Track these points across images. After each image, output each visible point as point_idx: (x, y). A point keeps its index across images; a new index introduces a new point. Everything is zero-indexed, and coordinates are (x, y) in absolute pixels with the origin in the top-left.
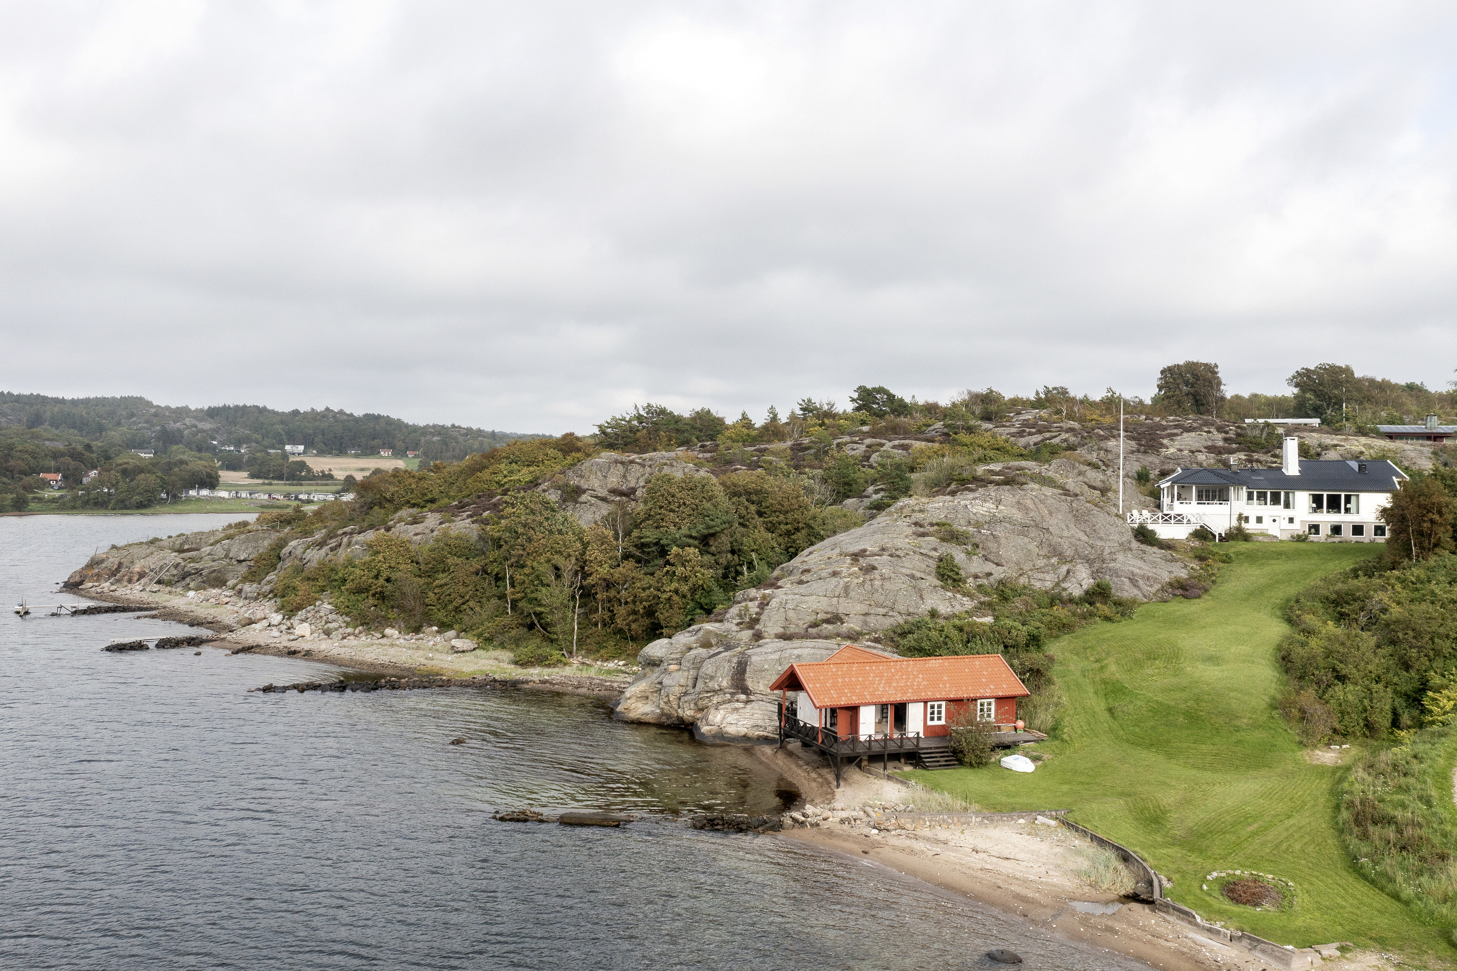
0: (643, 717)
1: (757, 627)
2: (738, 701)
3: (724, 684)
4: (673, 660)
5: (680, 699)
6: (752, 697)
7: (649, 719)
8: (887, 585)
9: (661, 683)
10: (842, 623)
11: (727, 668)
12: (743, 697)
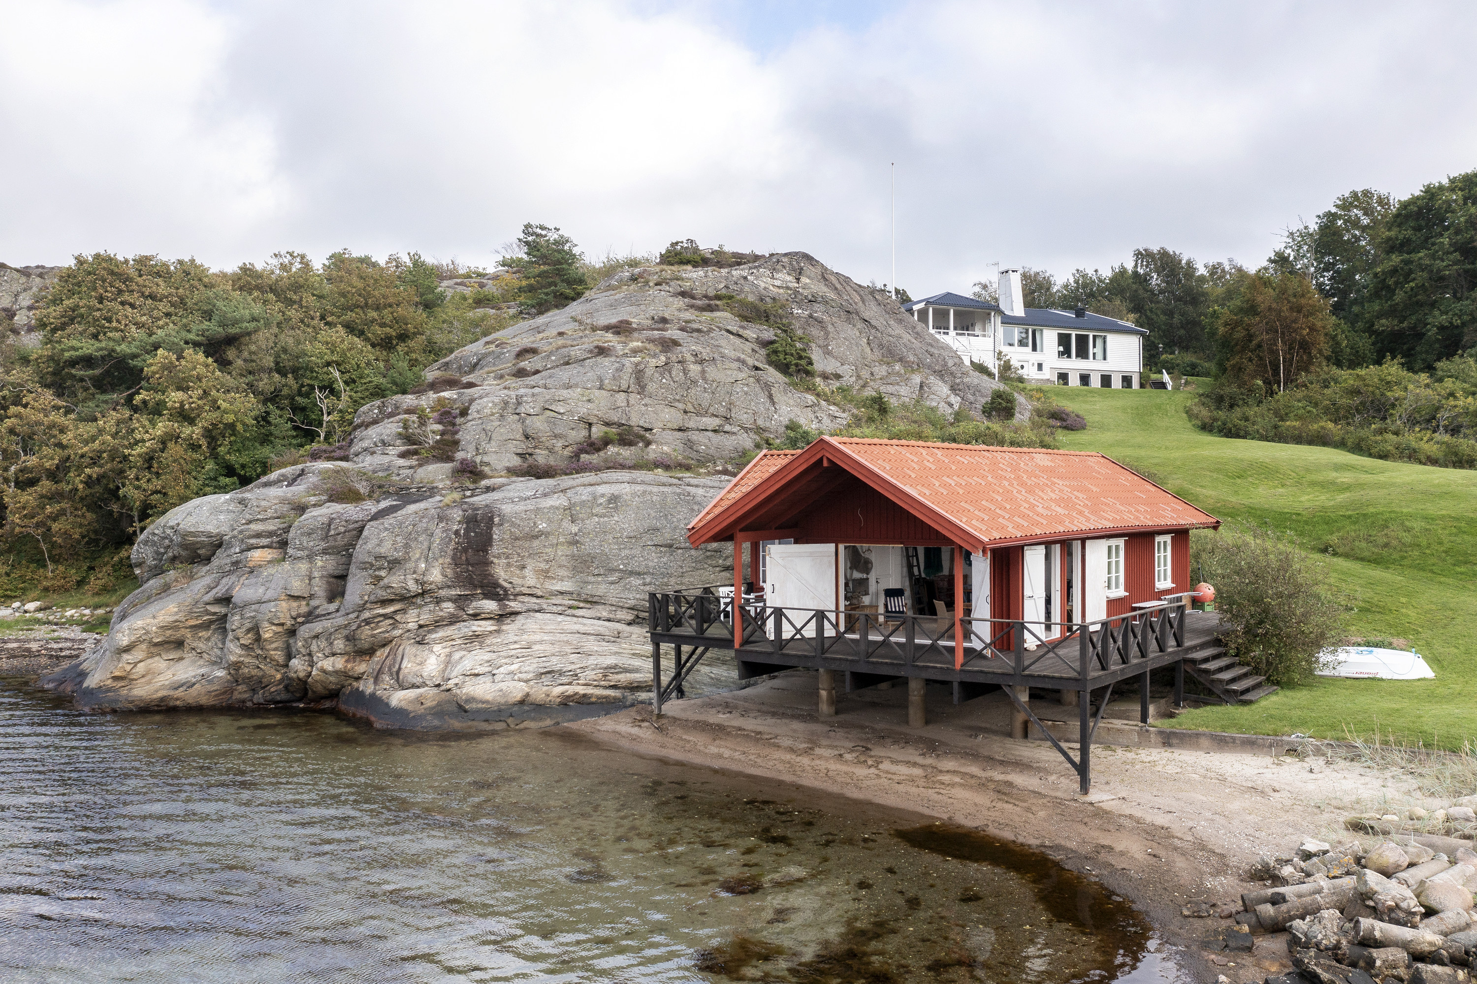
0: (179, 693)
1: (460, 455)
2: (475, 616)
3: (436, 576)
4: (258, 535)
5: (292, 632)
6: (514, 605)
7: (197, 695)
8: (712, 372)
9: (226, 600)
10: (648, 443)
11: (438, 533)
12: (490, 605)
